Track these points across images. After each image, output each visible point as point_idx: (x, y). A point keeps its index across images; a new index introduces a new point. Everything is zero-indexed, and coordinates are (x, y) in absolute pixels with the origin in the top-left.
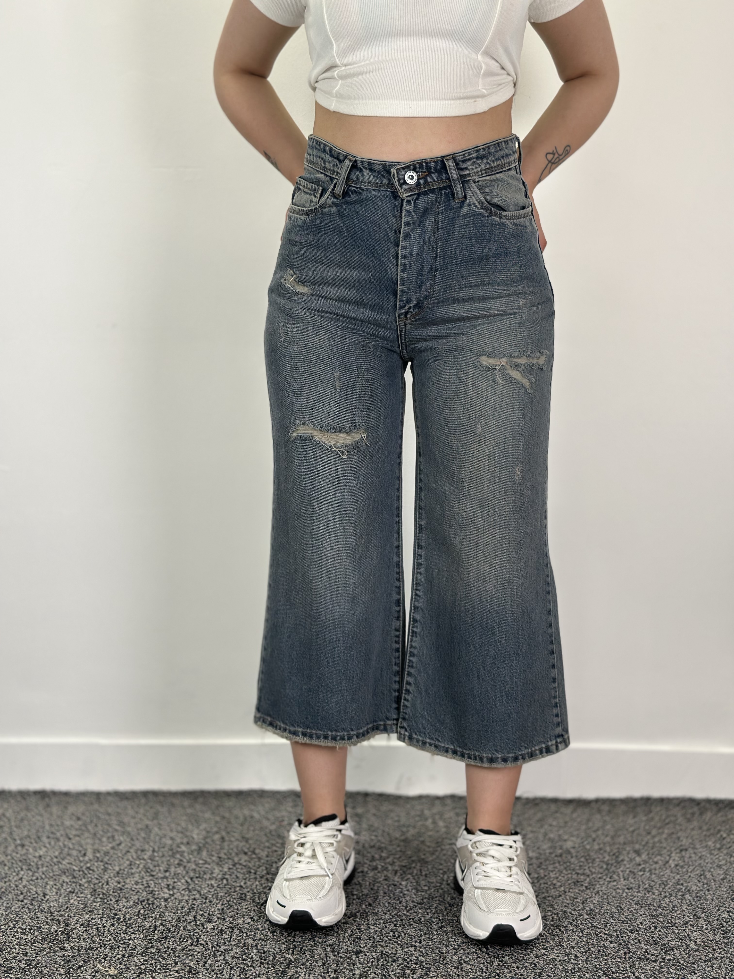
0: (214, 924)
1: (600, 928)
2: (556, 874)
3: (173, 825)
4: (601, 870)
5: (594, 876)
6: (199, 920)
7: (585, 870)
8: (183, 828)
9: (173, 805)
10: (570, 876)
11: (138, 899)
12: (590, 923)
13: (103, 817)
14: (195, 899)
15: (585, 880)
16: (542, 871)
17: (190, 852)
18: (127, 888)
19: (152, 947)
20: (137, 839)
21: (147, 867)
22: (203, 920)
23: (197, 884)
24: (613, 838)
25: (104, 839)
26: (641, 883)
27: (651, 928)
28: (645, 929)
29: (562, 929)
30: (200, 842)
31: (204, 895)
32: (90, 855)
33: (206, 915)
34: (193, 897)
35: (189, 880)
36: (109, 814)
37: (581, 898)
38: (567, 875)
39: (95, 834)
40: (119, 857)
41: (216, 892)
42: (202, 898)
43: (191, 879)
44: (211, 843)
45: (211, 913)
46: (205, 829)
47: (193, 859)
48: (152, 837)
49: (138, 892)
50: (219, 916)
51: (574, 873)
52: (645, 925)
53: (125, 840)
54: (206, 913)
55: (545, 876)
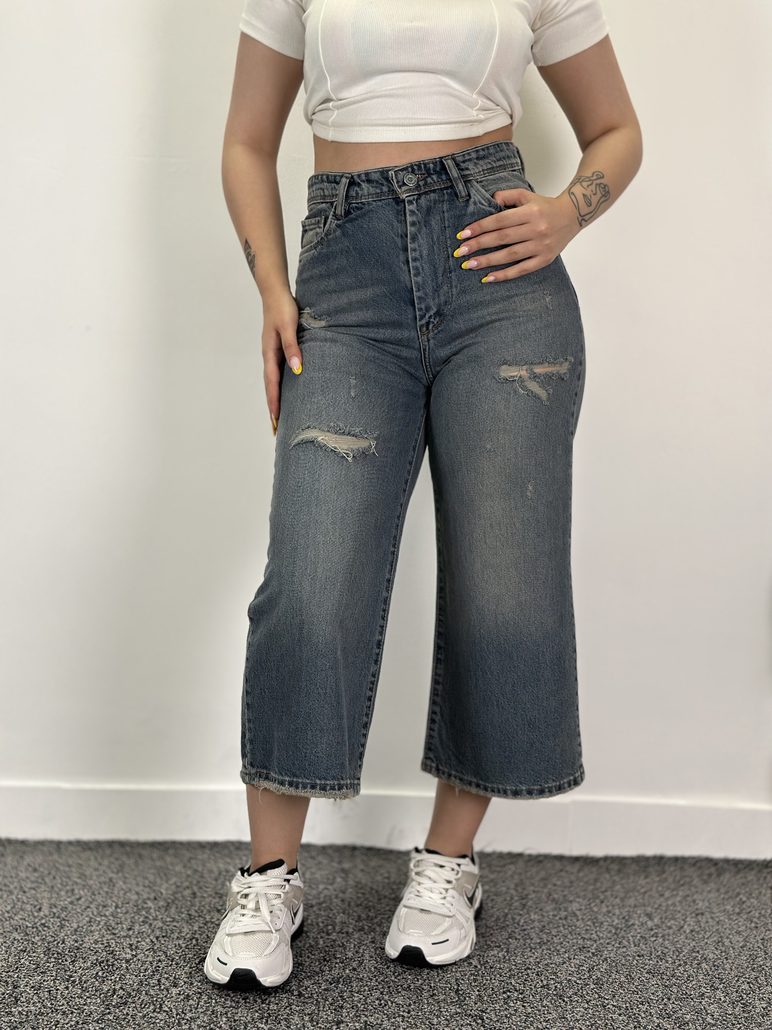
0: (179, 989)
1: (607, 999)
2: (560, 939)
3: (139, 879)
4: (609, 935)
5: (601, 941)
6: (164, 984)
7: (592, 934)
8: (150, 882)
9: (140, 856)
10: (575, 941)
11: (97, 959)
12: (596, 993)
13: (61, 868)
14: (160, 961)
15: (592, 945)
16: (544, 936)
17: (157, 909)
18: (85, 947)
19: (109, 1013)
20: (99, 894)
21: (108, 924)
22: (168, 985)
23: (163, 944)
24: (622, 900)
25: (63, 893)
26: (653, 950)
27: (663, 1000)
28: (658, 1001)
29: (565, 999)
30: (170, 898)
31: (170, 956)
32: (45, 911)
33: (171, 978)
34: (158, 958)
35: (154, 940)
36: (69, 866)
37: (587, 966)
38: (572, 940)
39: (52, 887)
40: (79, 912)
41: (184, 953)
42: (168, 959)
43: (157, 938)
44: (181, 899)
45: (177, 976)
46: (175, 883)
47: (160, 917)
48: (116, 892)
49: (97, 952)
50: (186, 980)
51: (579, 938)
52: (657, 996)
53: (86, 895)
54: (171, 976)
55: (548, 941)
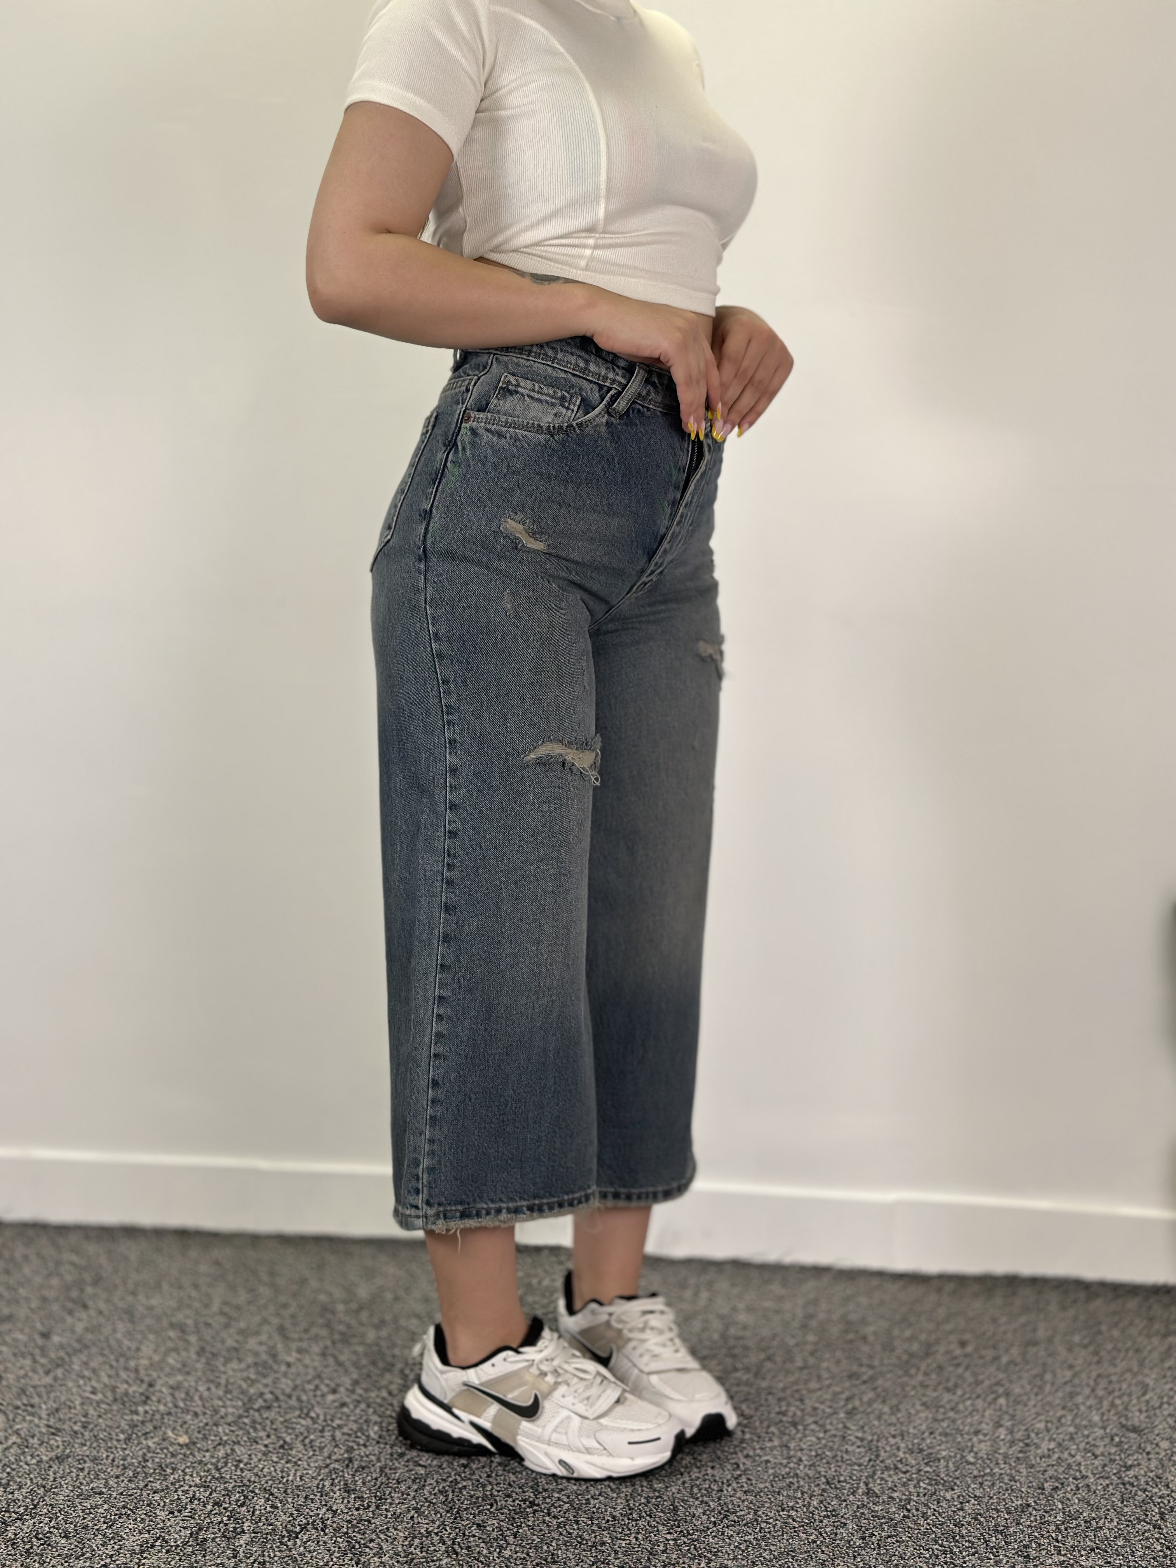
5: (883, 1368)
7: (874, 1360)
8: (349, 1282)
10: (848, 1366)
15: (867, 1372)
22: (326, 1391)
24: (938, 1324)
30: (364, 1301)
37: (849, 1394)
38: (845, 1365)
46: (378, 1285)
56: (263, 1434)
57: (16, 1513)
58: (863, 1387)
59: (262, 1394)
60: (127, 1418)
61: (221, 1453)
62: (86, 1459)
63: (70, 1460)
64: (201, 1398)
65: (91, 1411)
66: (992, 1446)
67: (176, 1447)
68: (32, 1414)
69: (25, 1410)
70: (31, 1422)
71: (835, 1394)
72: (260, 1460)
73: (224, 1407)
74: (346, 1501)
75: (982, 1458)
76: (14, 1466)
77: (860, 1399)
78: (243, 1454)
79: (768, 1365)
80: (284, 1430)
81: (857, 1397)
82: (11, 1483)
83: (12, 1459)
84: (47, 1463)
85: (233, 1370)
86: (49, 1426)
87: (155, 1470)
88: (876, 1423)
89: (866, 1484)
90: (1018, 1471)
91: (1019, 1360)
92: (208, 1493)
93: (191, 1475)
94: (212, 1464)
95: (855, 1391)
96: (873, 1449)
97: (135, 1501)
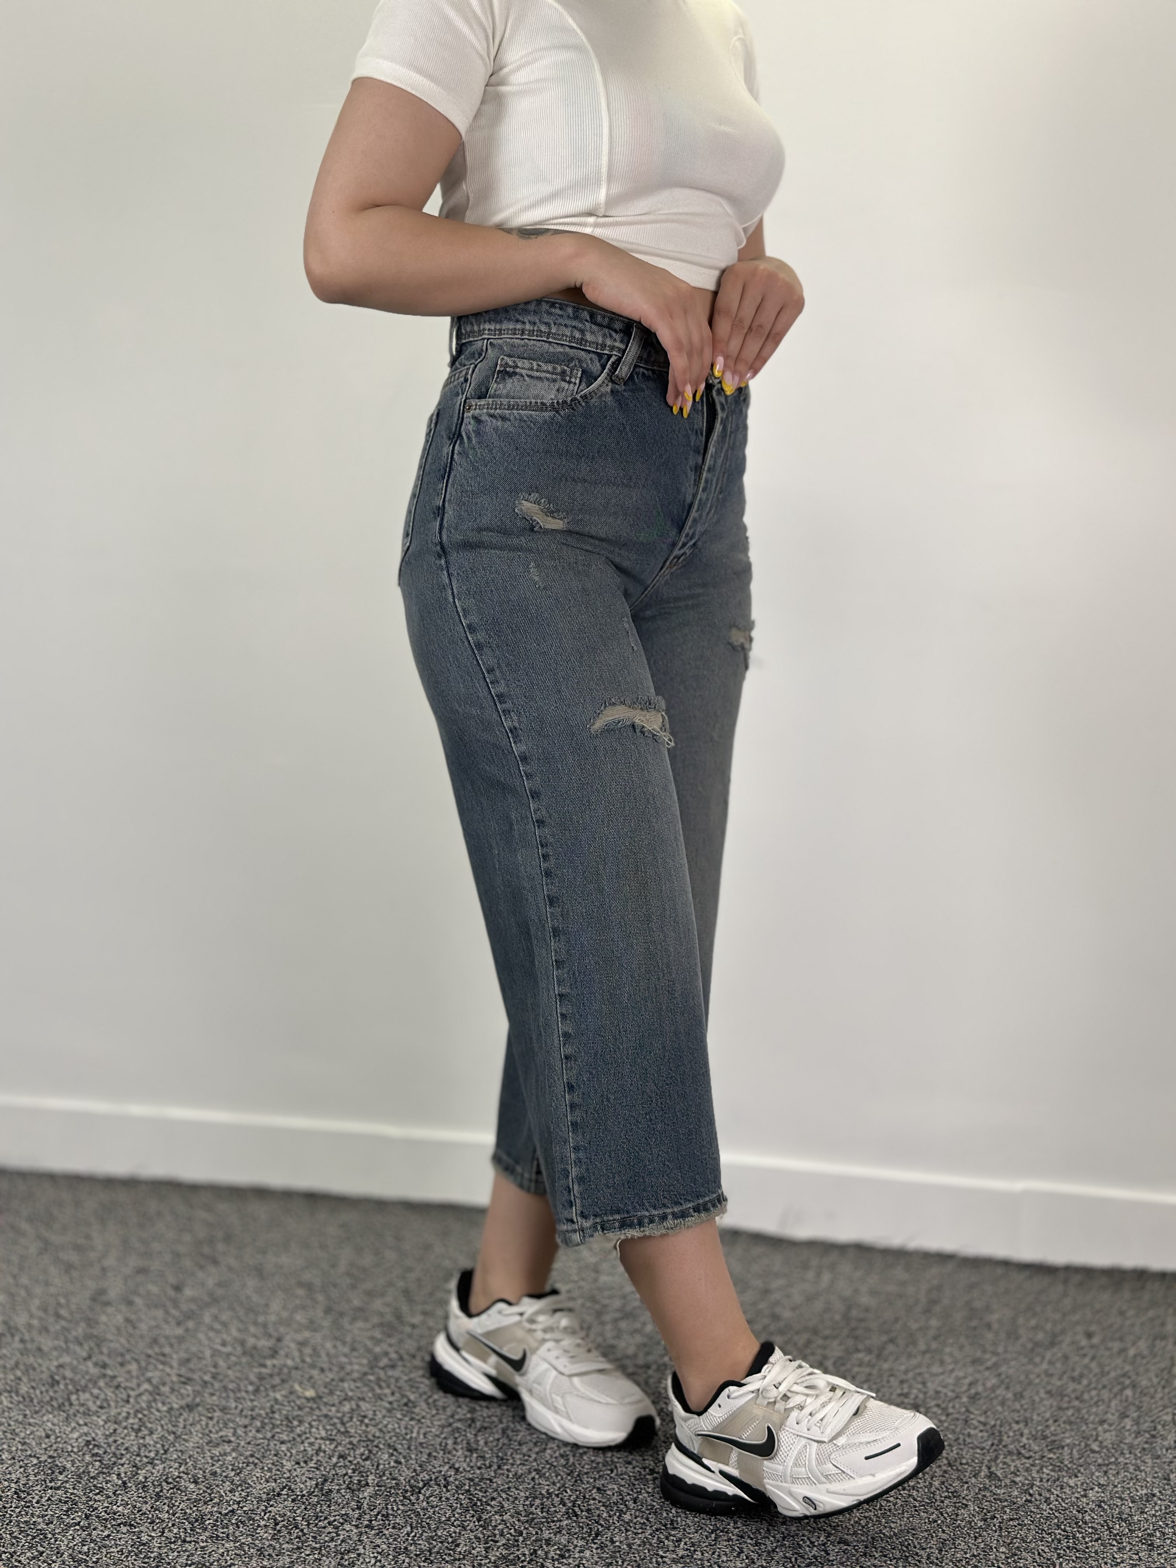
7: (998, 1347)
24: (1064, 1315)
26: (1070, 1370)
37: (972, 1379)
52: (1043, 1417)
56: (387, 1391)
57: (146, 1457)
58: (987, 1373)
59: (386, 1354)
60: (256, 1370)
61: (347, 1407)
62: (215, 1408)
63: (200, 1408)
64: (328, 1355)
65: (221, 1363)
66: (1117, 1436)
67: (304, 1401)
68: (163, 1363)
69: (158, 1360)
70: (163, 1370)
71: (958, 1379)
72: (384, 1417)
73: (351, 1364)
74: (468, 1460)
75: (1106, 1447)
76: (146, 1412)
77: (984, 1385)
78: (368, 1410)
79: (891, 1348)
80: (407, 1388)
81: (980, 1383)
82: (143, 1428)
83: (144, 1405)
84: (178, 1410)
85: (360, 1329)
86: (180, 1376)
87: (282, 1421)
88: (999, 1408)
89: (989, 1468)
90: (1144, 1462)
91: (1146, 1352)
92: (332, 1447)
93: (317, 1429)
94: (338, 1418)
95: (978, 1376)
96: (996, 1434)
97: (262, 1450)
